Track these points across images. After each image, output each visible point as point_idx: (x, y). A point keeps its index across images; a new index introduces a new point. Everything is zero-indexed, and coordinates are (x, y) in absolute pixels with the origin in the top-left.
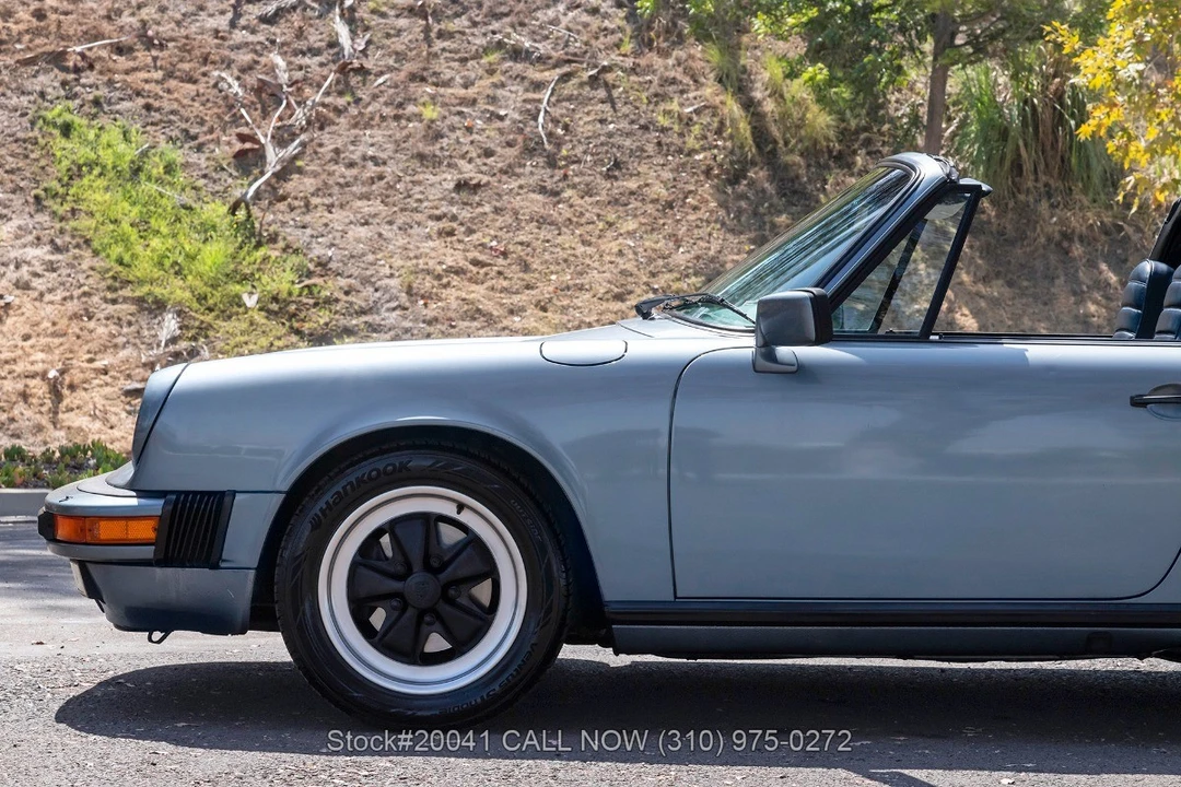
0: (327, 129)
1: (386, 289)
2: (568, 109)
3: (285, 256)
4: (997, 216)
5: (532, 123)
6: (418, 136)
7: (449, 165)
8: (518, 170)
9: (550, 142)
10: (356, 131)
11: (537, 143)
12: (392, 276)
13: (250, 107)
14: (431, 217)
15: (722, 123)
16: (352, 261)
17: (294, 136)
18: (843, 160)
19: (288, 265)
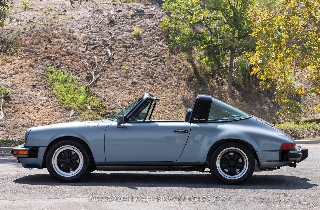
0: (105, 72)
1: (117, 105)
2: (156, 67)
3: (96, 98)
4: (245, 88)
5: (148, 69)
6: (124, 73)
7: (131, 79)
8: (145, 79)
9: (152, 74)
10: (112, 72)
11: (149, 74)
12: (118, 102)
13: (89, 67)
14: (127, 90)
15: (188, 69)
16: (110, 99)
17: (98, 73)
18: (213, 76)
19: (97, 100)
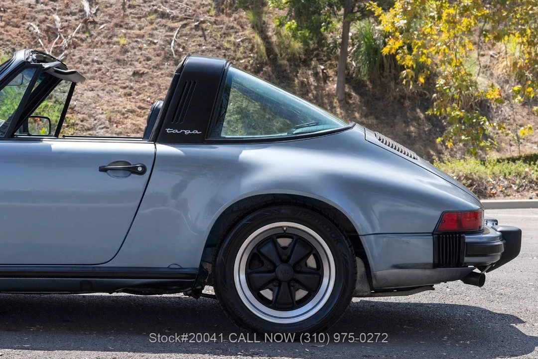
0: (77, 48)
1: (100, 120)
2: (185, 40)
3: (55, 105)
4: (373, 88)
5: (169, 46)
6: (117, 51)
7: (131, 64)
8: (161, 67)
9: (176, 54)
10: (90, 49)
11: (170, 55)
12: (102, 113)
13: (43, 38)
14: (121, 87)
15: (253, 46)
16: (85, 107)
17: (62, 51)
18: (306, 63)
19: (56, 109)
